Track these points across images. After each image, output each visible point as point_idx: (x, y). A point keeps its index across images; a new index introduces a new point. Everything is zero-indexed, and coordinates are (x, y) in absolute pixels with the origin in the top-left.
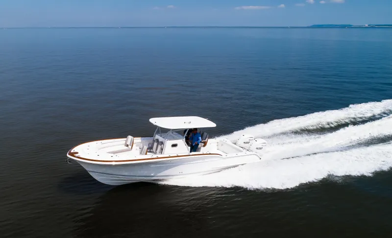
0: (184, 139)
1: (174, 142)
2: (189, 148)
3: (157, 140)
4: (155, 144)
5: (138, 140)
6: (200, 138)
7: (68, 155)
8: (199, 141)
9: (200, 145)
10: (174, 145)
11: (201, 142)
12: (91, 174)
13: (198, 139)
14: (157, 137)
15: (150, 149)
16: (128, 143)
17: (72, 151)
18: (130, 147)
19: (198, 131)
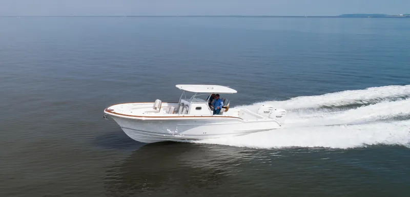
0: (208, 103)
1: (199, 105)
2: (212, 112)
3: (183, 104)
4: (181, 108)
5: (165, 105)
6: (222, 103)
7: (105, 112)
8: (221, 106)
9: (222, 110)
10: (199, 108)
11: (223, 107)
12: (123, 129)
13: (220, 104)
14: (182, 101)
15: (176, 111)
16: (157, 106)
17: (108, 109)
18: (158, 109)
19: (220, 98)
